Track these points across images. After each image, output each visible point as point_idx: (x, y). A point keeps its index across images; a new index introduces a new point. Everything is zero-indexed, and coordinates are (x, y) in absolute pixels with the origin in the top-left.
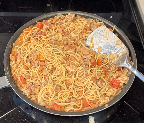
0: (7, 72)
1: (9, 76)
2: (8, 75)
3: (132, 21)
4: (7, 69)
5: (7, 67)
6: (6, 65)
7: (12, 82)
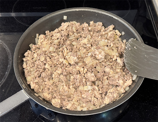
0: (23, 85)
1: (27, 89)
2: (25, 88)
3: (147, 18)
4: (22, 83)
5: (21, 80)
6: (20, 78)
7: (32, 94)
